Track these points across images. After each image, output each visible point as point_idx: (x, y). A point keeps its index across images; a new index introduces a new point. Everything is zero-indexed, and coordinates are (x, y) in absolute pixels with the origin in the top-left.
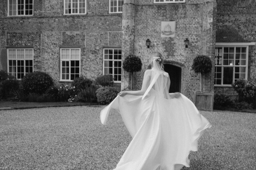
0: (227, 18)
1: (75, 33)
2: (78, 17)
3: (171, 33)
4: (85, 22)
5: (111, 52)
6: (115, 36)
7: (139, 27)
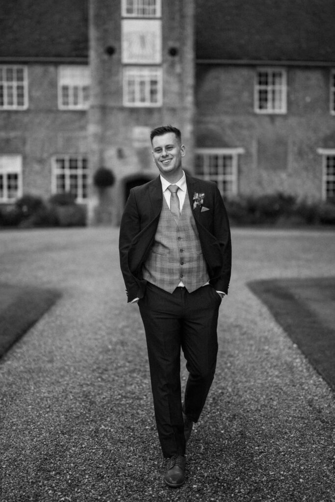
0: (208, 119)
1: (12, 134)
2: (16, 112)
3: (145, 141)
4: (26, 119)
5: (63, 161)
6: (68, 140)
7: (109, 133)
